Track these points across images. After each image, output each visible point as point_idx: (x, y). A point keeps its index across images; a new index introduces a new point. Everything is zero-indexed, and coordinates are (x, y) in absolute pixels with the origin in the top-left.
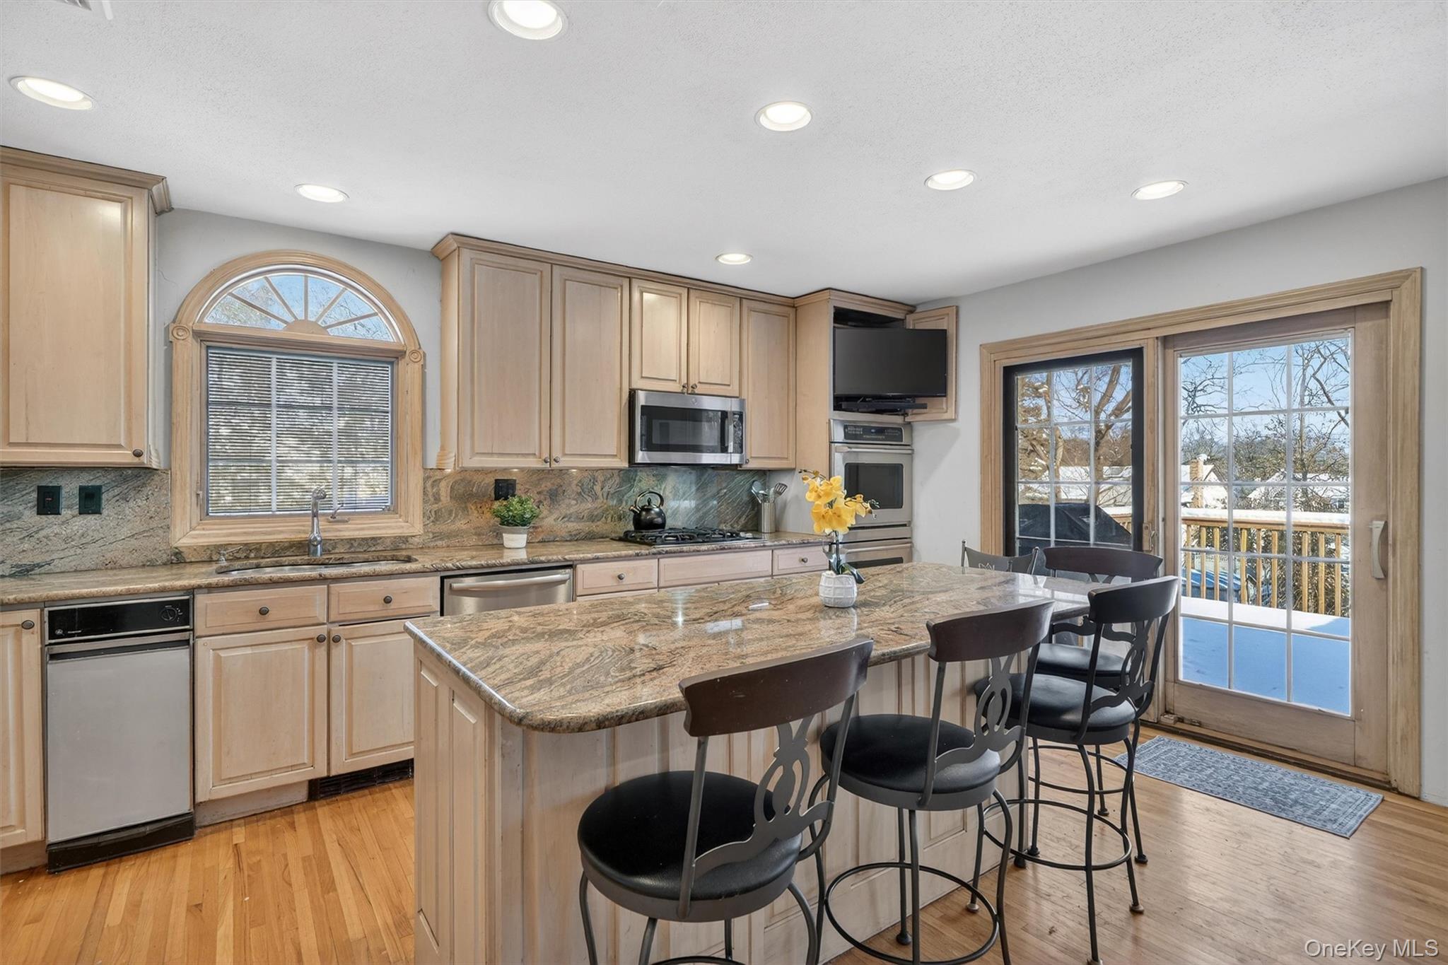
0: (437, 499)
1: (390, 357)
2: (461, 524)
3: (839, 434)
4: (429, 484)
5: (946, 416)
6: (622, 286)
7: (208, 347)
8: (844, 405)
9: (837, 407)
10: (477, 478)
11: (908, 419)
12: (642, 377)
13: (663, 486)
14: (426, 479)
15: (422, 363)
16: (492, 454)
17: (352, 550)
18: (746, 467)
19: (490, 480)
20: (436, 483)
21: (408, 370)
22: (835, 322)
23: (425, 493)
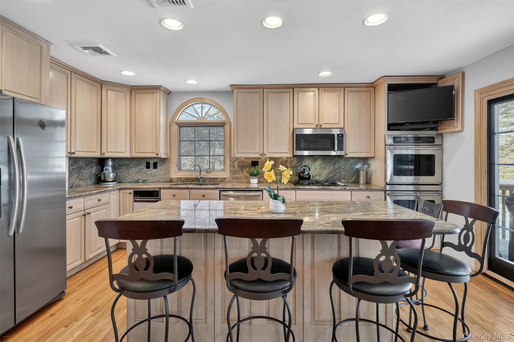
0: (234, 167)
1: (222, 125)
2: (241, 175)
3: (390, 141)
4: (231, 162)
5: (456, 129)
6: (290, 92)
7: (180, 126)
8: (391, 128)
9: (389, 129)
10: (246, 161)
11: (439, 132)
12: (298, 124)
13: (315, 164)
14: (231, 161)
15: (230, 125)
16: (244, 153)
17: (211, 181)
18: (346, 156)
19: (250, 161)
20: (234, 162)
21: (227, 127)
22: (388, 90)
23: (230, 165)
